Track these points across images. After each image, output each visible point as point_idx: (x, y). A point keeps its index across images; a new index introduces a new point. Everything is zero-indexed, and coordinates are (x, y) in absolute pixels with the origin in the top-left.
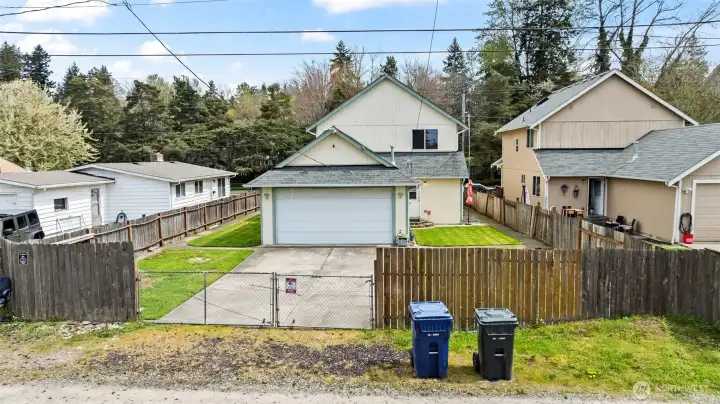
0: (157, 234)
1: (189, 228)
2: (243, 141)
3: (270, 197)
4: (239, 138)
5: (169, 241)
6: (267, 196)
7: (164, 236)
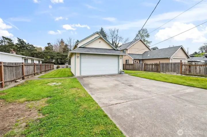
0: (21, 73)
1: (36, 72)
2: (41, 55)
3: (79, 58)
4: (39, 54)
5: (27, 77)
6: (78, 57)
7: (25, 74)
